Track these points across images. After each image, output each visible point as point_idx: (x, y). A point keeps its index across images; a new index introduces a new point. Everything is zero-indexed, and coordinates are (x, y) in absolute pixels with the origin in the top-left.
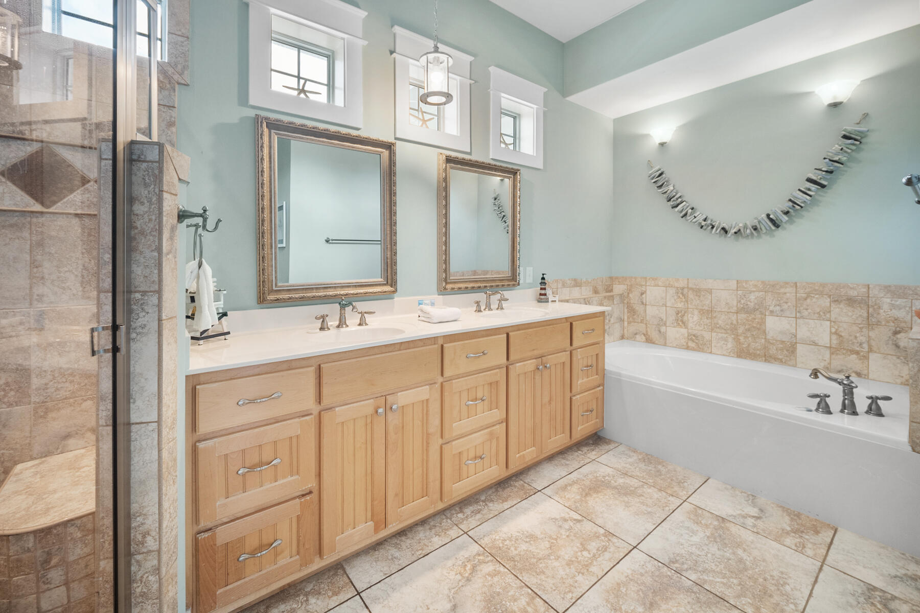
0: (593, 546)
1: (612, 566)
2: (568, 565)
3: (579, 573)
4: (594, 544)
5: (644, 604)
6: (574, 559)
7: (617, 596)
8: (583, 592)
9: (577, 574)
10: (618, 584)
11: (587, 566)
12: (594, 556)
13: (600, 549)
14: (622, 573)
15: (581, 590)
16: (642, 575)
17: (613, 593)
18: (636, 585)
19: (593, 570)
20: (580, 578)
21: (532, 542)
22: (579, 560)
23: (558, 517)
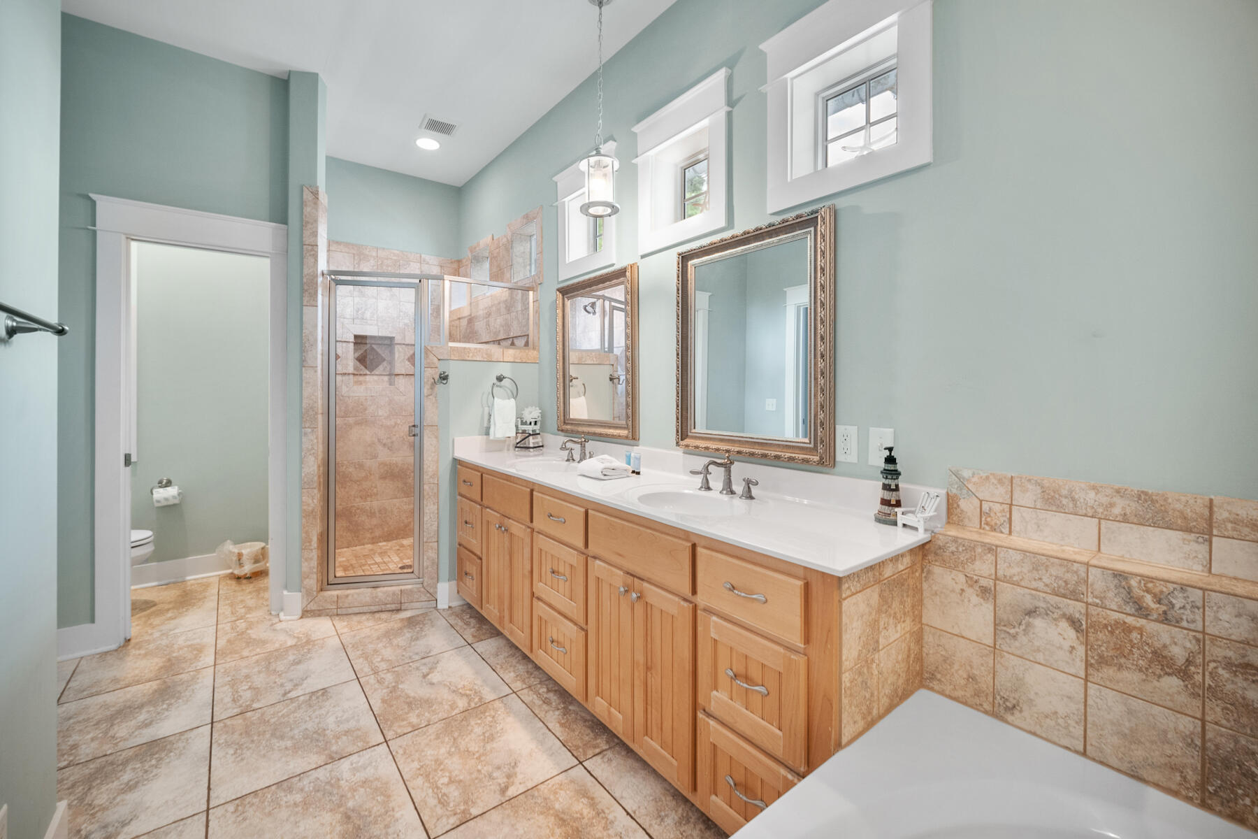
0: (454, 793)
1: (415, 800)
2: (436, 761)
3: (422, 767)
4: (456, 794)
5: (353, 811)
6: (442, 767)
7: (376, 789)
8: (398, 764)
9: (421, 764)
10: (389, 796)
11: (427, 776)
12: (438, 788)
13: (445, 798)
14: (399, 806)
15: (401, 762)
16: (387, 827)
17: (382, 787)
18: (378, 814)
19: (418, 780)
20: (416, 765)
21: (482, 737)
22: (439, 771)
23: (517, 770)
